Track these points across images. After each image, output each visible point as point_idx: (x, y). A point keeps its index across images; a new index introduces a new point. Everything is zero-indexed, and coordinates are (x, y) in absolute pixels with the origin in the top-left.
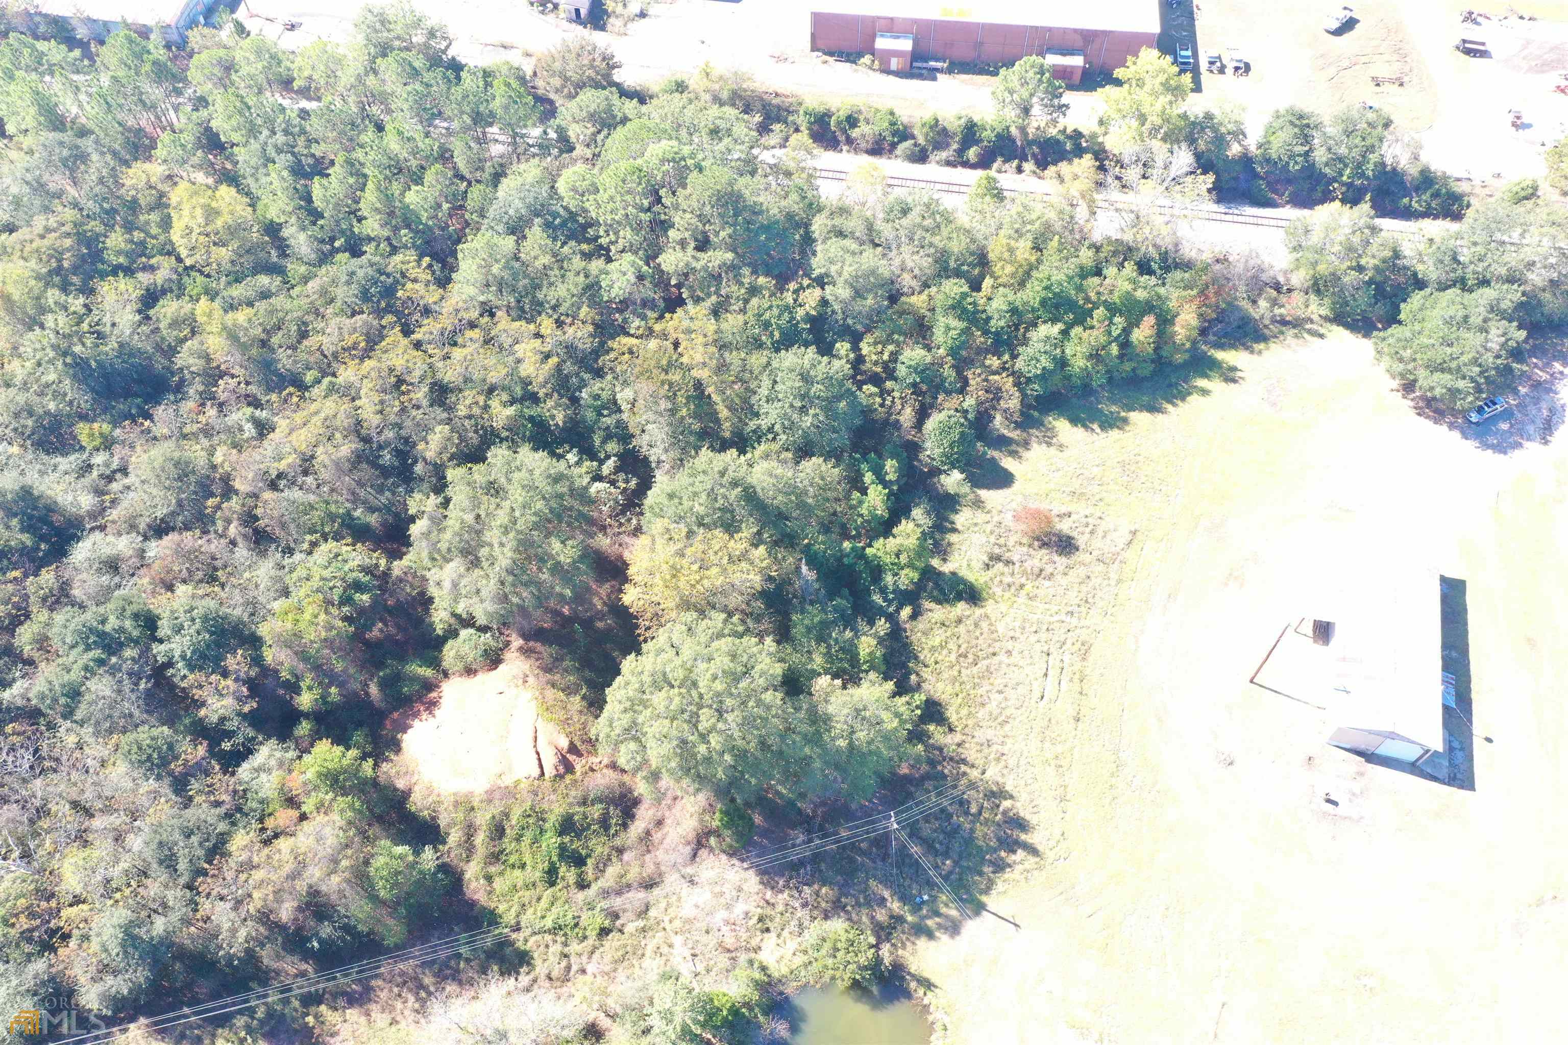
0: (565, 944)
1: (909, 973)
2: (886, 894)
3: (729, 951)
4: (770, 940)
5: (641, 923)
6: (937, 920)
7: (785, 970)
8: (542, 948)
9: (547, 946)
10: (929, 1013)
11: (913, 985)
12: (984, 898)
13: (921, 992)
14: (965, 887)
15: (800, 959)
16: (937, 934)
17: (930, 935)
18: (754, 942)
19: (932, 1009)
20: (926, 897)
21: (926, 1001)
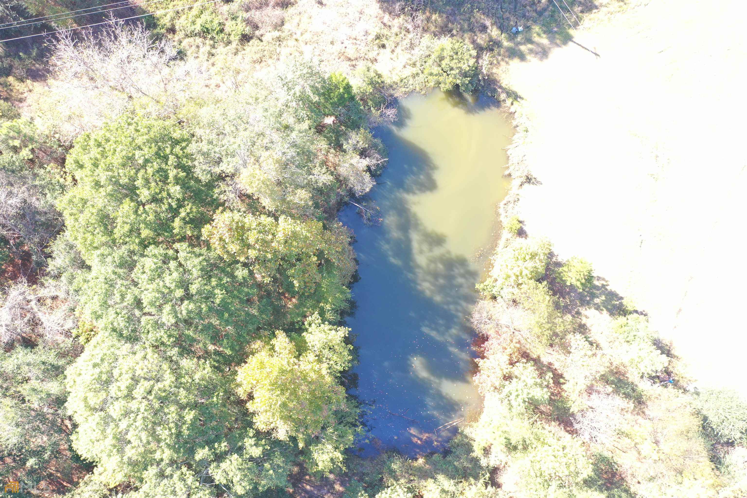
0: (213, 47)
1: (501, 87)
2: (488, 23)
3: (350, 59)
4: (385, 54)
5: (276, 34)
6: (530, 46)
7: (396, 79)
8: (194, 48)
9: (198, 47)
10: (514, 119)
11: (503, 96)
12: (571, 32)
13: (509, 101)
14: (556, 21)
15: (410, 71)
16: (528, 57)
17: (522, 57)
18: (371, 55)
19: (516, 115)
20: (520, 29)
21: (512, 109)
